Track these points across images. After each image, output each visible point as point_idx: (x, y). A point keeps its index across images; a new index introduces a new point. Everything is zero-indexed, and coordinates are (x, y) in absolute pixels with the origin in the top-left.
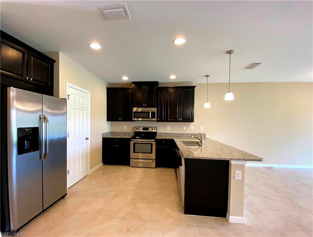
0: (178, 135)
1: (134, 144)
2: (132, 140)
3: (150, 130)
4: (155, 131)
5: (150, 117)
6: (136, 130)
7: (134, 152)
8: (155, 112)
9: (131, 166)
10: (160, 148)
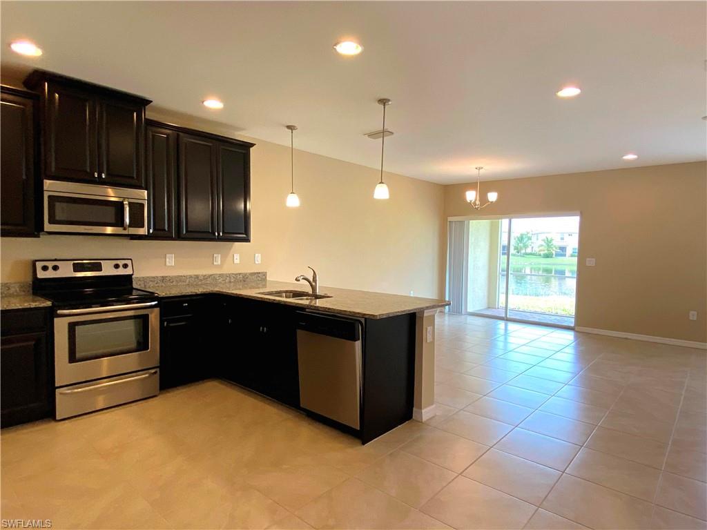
0: (201, 280)
1: (72, 327)
2: (59, 312)
3: (108, 270)
4: (128, 271)
5: (127, 220)
6: (41, 275)
7: (73, 358)
8: (142, 205)
9: (58, 418)
10: (171, 325)
